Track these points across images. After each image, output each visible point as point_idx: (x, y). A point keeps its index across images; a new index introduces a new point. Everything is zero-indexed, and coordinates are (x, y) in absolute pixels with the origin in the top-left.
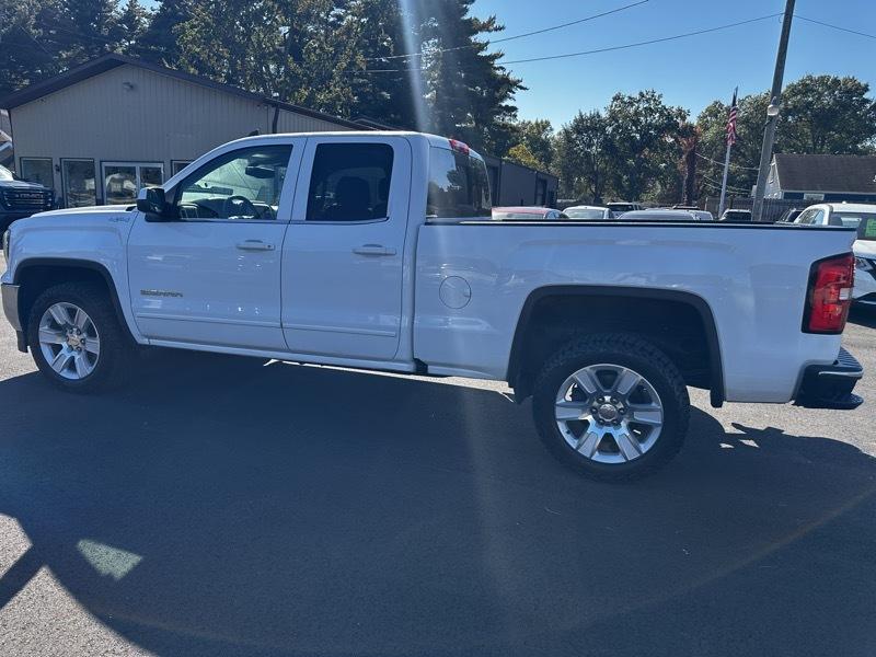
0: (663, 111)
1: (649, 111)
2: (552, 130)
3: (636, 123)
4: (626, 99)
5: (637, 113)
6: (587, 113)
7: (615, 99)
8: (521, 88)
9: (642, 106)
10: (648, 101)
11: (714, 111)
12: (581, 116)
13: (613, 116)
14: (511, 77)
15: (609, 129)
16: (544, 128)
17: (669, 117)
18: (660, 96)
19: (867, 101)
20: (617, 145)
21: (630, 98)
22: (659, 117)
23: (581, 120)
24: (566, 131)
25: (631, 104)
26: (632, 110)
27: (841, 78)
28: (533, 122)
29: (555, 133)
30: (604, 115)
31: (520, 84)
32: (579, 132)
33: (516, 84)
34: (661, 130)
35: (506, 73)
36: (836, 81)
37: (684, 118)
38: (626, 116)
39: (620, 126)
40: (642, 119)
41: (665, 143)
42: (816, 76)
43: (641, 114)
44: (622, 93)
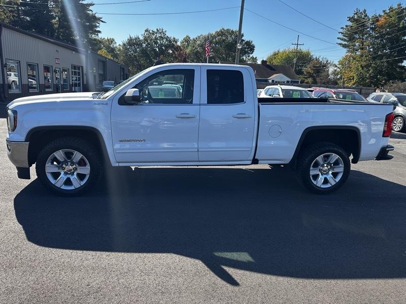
0: (167, 39)
1: (161, 38)
2: (115, 43)
3: (156, 43)
4: (151, 32)
5: (156, 39)
6: (133, 37)
7: (146, 31)
8: (102, 22)
9: (158, 35)
10: (160, 33)
11: (187, 40)
12: (131, 38)
13: (146, 39)
14: (97, 15)
15: (144, 45)
16: (112, 42)
17: (170, 41)
18: (165, 31)
19: (243, 40)
20: (148, 52)
21: (153, 31)
22: (166, 41)
23: (130, 40)
24: (124, 45)
25: (153, 34)
26: (154, 37)
27: (234, 30)
28: (106, 38)
29: (117, 44)
30: (141, 38)
31: (101, 20)
32: (130, 45)
33: (99, 19)
34: (167, 47)
35: (94, 12)
36: (232, 31)
37: (176, 42)
38: (152, 40)
39: (149, 44)
40: (158, 41)
41: (169, 53)
42: (226, 29)
43: (158, 39)
44: (149, 29)
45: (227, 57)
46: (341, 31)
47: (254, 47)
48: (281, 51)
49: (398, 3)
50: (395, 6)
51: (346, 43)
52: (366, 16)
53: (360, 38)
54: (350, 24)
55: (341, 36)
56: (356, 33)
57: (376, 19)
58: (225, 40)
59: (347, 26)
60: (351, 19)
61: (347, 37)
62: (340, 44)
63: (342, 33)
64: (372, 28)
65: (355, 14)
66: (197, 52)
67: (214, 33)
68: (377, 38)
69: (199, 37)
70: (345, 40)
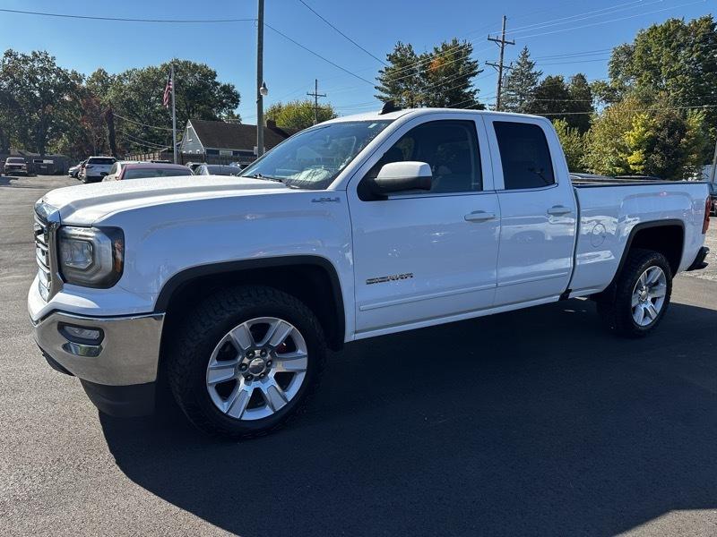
0: (59, 72)
1: (45, 71)
3: (33, 80)
4: (19, 57)
5: (33, 71)
7: (8, 54)
9: (37, 65)
10: (42, 61)
13: (8, 72)
15: (6, 84)
17: (66, 78)
18: (53, 58)
19: (217, 84)
20: (16, 99)
21: (23, 56)
22: (56, 78)
25: (25, 62)
26: (27, 68)
27: (198, 64)
34: (61, 89)
36: (195, 66)
37: (80, 81)
38: (22, 73)
39: (17, 82)
40: (39, 77)
41: (64, 102)
42: (182, 60)
43: (37, 73)
44: (15, 50)
45: (188, 112)
46: (380, 75)
47: (238, 96)
48: (284, 105)
49: (454, 38)
50: (450, 43)
51: (388, 96)
52: (412, 54)
53: (408, 89)
54: (390, 65)
55: (380, 85)
56: (402, 81)
57: (427, 61)
58: (182, 80)
59: (387, 69)
60: (391, 58)
61: (388, 86)
62: (380, 98)
63: (381, 80)
64: (421, 74)
65: (397, 50)
66: (130, 100)
67: (159, 67)
68: (431, 90)
69: (129, 73)
70: (386, 92)
